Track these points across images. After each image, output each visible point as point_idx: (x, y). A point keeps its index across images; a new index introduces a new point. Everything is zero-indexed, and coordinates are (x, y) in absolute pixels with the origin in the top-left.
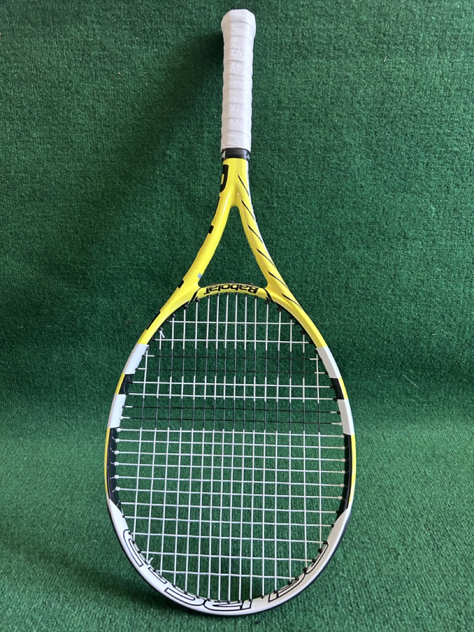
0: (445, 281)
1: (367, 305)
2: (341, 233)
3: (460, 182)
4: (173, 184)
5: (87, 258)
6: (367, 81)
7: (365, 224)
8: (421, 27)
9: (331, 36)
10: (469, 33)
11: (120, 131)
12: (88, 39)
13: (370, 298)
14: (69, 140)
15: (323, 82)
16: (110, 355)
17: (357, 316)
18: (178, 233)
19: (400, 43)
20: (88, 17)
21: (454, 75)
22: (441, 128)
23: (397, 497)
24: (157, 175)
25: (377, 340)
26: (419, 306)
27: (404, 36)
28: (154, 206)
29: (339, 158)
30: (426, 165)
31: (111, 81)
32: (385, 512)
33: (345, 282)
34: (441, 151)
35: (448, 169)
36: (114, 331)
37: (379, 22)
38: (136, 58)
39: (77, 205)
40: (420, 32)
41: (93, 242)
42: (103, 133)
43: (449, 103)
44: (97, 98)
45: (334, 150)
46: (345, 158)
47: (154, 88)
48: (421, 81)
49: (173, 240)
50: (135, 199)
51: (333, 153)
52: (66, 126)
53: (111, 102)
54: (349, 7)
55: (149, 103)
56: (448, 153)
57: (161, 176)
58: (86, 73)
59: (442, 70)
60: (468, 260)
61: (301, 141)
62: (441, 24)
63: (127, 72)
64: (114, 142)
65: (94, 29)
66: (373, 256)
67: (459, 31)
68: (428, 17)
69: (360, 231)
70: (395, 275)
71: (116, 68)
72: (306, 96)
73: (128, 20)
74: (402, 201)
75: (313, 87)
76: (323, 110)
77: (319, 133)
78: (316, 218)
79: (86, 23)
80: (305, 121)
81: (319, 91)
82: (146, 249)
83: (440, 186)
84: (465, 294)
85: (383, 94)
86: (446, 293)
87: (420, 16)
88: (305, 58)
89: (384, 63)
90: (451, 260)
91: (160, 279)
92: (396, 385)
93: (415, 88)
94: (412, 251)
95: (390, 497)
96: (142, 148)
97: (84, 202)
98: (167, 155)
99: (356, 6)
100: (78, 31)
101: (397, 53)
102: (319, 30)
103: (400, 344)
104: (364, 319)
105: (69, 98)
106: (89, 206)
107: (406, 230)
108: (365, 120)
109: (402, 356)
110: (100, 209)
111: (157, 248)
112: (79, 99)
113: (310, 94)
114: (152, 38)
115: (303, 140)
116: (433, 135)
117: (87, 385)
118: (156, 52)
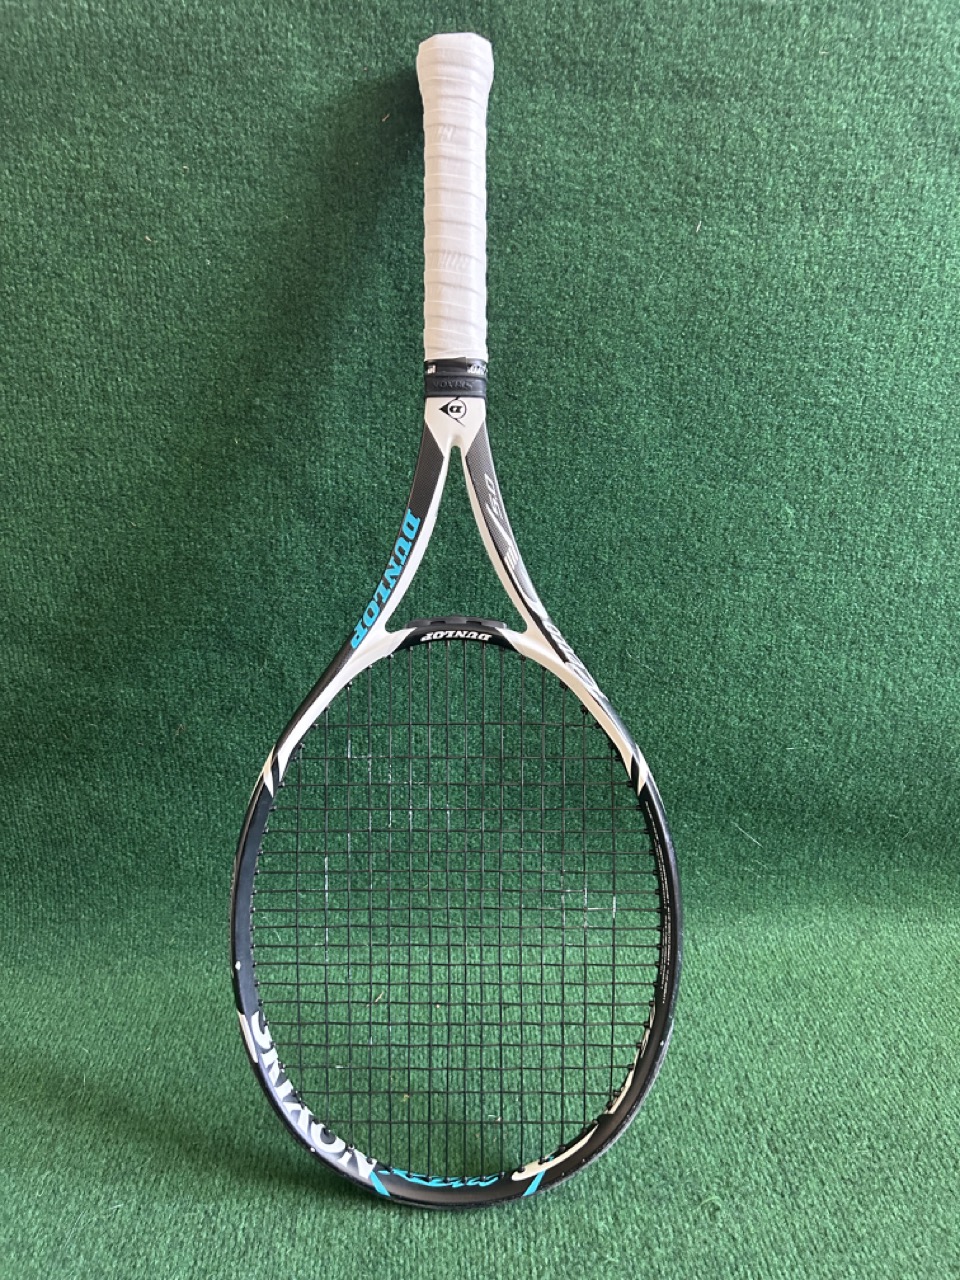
0: (811, 649)
1: (662, 692)
2: (610, 558)
3: (842, 462)
4: (271, 464)
5: (91, 611)
6: (662, 268)
7: (658, 540)
8: (769, 165)
9: (590, 176)
10: (862, 178)
11: (154, 356)
12: (78, 166)
13: (667, 679)
14: (43, 374)
15: (576, 267)
16: (143, 795)
17: (643, 715)
18: (283, 561)
19: (729, 196)
20: (77, 120)
21: (831, 261)
22: (805, 360)
23: (717, 1079)
24: (234, 445)
25: (682, 759)
26: (761, 697)
27: (737, 181)
28: (230, 508)
29: (606, 418)
30: (779, 429)
31: (131, 253)
32: (693, 1113)
33: (619, 648)
34: (805, 404)
35: (819, 437)
36: (151, 749)
37: (688, 152)
38: (183, 208)
39: (66, 507)
40: (767, 174)
41: (103, 580)
42: (116, 361)
43: (822, 314)
44: (100, 288)
45: (597, 402)
46: (618, 416)
47: (226, 272)
48: (769, 271)
49: (272, 573)
50: (189, 494)
51: (596, 408)
52: (36, 345)
53: (133, 297)
54: (626, 120)
55: (214, 302)
56: (819, 408)
57: (244, 448)
58: (75, 236)
59: (809, 251)
60: (855, 609)
61: (530, 383)
62: (808, 159)
63: (165, 237)
64: (140, 378)
65: (90, 145)
66: (673, 602)
67: (843, 174)
68: (784, 147)
69: (648, 553)
70: (715, 637)
71: (141, 227)
72: (541, 295)
73: (165, 127)
74: (731, 497)
75: (554, 275)
76: (576, 323)
77: (566, 367)
78: (562, 530)
79: (73, 132)
80: (539, 342)
81: (567, 286)
82: (216, 591)
83: (804, 468)
84: (850, 674)
85: (693, 294)
86: (813, 670)
87: (769, 144)
88: (539, 218)
89: (696, 235)
90: (823, 610)
91: (246, 649)
92: (718, 841)
93: (756, 284)
94: (748, 591)
95: (704, 1079)
96: (202, 392)
97: (81, 500)
98: (255, 407)
99: (642, 118)
100: (57, 148)
101: (723, 214)
102: (568, 162)
103: (726, 765)
104: (655, 718)
105: (41, 287)
106: (91, 508)
107: (737, 553)
108: (657, 343)
109: (729, 788)
110: (116, 515)
111: (239, 589)
112: (62, 290)
113: (550, 291)
114: (219, 167)
115: (534, 381)
116: (790, 373)
117: (97, 854)
118: (228, 197)
